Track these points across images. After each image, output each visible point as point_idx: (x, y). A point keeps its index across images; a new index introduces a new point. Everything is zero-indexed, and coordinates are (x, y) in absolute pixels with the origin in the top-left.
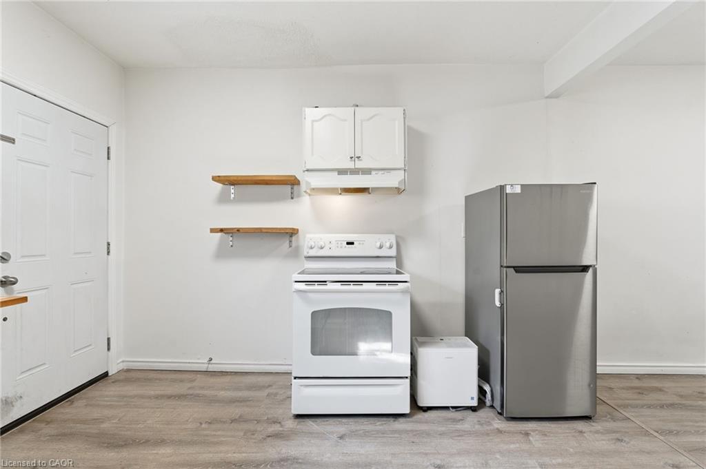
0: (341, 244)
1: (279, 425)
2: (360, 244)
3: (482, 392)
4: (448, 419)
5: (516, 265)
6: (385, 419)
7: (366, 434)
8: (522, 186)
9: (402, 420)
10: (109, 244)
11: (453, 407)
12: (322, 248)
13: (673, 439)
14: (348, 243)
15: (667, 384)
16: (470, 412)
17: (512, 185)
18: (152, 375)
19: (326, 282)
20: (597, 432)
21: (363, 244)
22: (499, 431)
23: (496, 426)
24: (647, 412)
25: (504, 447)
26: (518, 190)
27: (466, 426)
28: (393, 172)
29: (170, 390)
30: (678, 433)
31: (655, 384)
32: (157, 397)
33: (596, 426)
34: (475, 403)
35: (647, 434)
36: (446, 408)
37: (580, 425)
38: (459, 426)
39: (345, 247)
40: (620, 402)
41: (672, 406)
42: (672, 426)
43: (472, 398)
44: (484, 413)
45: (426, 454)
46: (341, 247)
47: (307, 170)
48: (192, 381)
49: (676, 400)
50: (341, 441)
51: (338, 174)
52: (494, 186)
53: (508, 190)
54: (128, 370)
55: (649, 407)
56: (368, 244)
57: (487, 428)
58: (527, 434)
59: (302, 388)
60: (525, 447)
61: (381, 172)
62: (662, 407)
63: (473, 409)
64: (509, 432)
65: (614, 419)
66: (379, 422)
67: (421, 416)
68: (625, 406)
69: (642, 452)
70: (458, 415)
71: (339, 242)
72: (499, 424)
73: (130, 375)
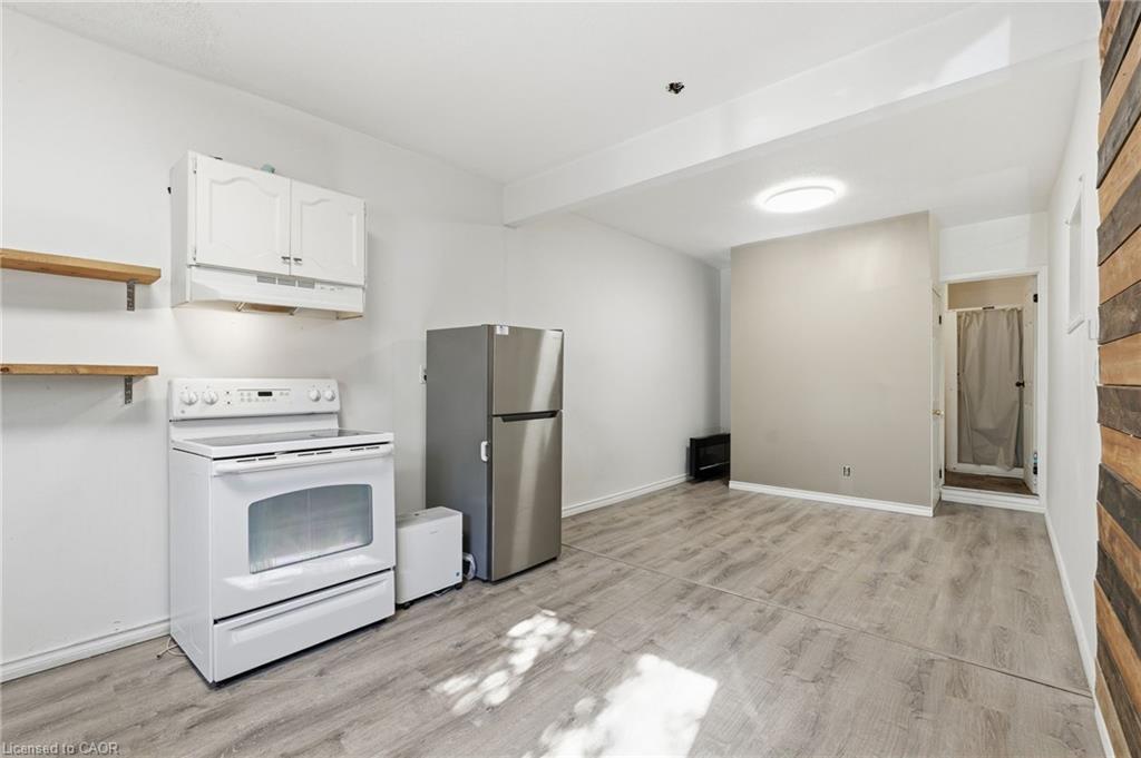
0: (249, 395)
1: (195, 709)
2: (281, 394)
3: (466, 565)
4: (439, 606)
5: (505, 413)
6: (363, 634)
7: (352, 657)
8: (510, 328)
9: (386, 626)
11: (437, 592)
12: (212, 403)
13: (611, 554)
14: (261, 394)
15: (592, 519)
16: (455, 592)
17: (501, 327)
19: (273, 454)
20: (565, 567)
21: (287, 394)
22: (493, 596)
23: (489, 592)
24: (588, 542)
25: (505, 606)
26: (506, 332)
27: (459, 604)
28: (346, 289)
30: (611, 550)
31: (584, 520)
33: (562, 563)
34: (459, 579)
35: (595, 556)
36: (430, 595)
37: (552, 567)
38: (453, 607)
39: (257, 400)
40: (570, 541)
41: (601, 532)
42: (607, 546)
43: (457, 575)
44: (469, 587)
45: (439, 642)
46: (249, 400)
47: (198, 266)
49: (601, 528)
50: (324, 677)
51: (259, 281)
52: (479, 324)
53: (498, 331)
55: (589, 537)
56: (296, 394)
57: (480, 598)
58: (517, 589)
59: (234, 633)
60: (521, 598)
61: (328, 287)
62: (596, 535)
63: (458, 587)
64: (503, 593)
65: (571, 554)
66: (358, 639)
67: (404, 614)
68: (575, 542)
69: (597, 569)
70: (446, 598)
71: (245, 393)
72: (488, 590)
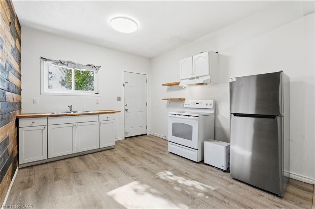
0: (195, 103)
2: (200, 103)
4: (212, 170)
6: (190, 161)
10: (147, 103)
11: (215, 167)
14: (197, 103)
17: (232, 79)
18: (154, 137)
23: (224, 177)
26: (234, 80)
29: (154, 140)
32: (150, 141)
34: (225, 169)
36: (213, 167)
38: (210, 172)
43: (223, 166)
46: (195, 105)
47: (181, 80)
48: (159, 140)
51: (189, 80)
53: (230, 81)
54: (151, 135)
56: (203, 104)
59: (170, 144)
61: (202, 77)
63: (224, 171)
66: (187, 161)
70: (216, 170)
72: (227, 178)
73: (151, 136)
